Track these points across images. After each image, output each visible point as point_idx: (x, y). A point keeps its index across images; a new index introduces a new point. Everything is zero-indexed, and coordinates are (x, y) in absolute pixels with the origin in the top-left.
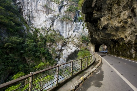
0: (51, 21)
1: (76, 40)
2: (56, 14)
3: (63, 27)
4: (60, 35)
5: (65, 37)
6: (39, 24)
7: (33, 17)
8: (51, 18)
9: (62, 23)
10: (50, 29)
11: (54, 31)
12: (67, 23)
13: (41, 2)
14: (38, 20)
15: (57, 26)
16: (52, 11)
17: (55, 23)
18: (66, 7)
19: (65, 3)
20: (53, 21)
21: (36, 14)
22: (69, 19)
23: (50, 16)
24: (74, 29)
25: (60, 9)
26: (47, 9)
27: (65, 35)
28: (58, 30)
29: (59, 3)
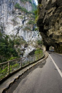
0: (17, 31)
1: (34, 43)
2: (21, 26)
3: (25, 34)
4: (23, 39)
5: (27, 41)
6: (9, 32)
7: (5, 28)
8: (17, 28)
9: (25, 31)
10: (16, 36)
11: (19, 37)
12: (28, 32)
13: (10, 17)
14: (8, 29)
15: (21, 33)
16: (18, 23)
17: (20, 32)
18: (27, 21)
19: (26, 18)
20: (18, 30)
21: (7, 26)
22: (29, 29)
23: (16, 27)
24: (32, 35)
25: (23, 22)
26: (15, 22)
27: (26, 40)
28: (22, 37)
29: (22, 18)
